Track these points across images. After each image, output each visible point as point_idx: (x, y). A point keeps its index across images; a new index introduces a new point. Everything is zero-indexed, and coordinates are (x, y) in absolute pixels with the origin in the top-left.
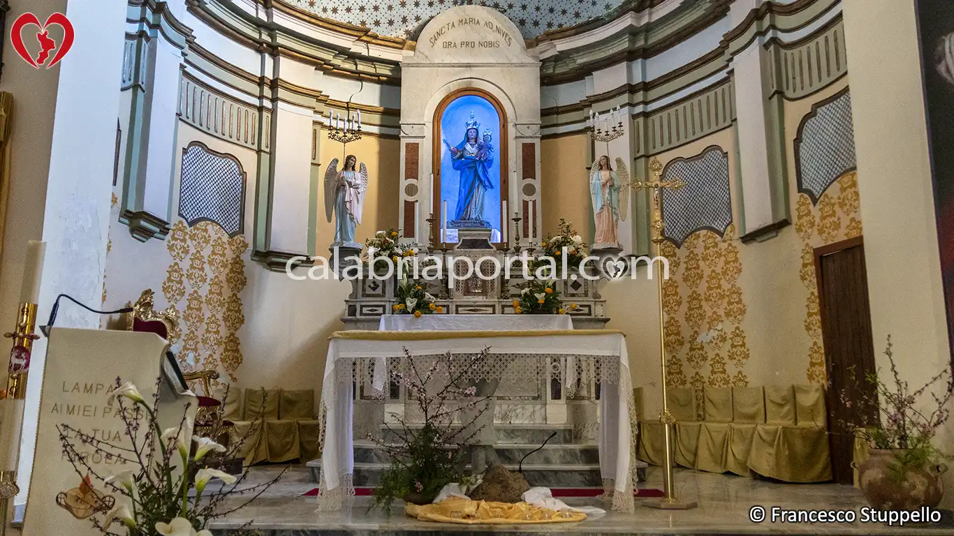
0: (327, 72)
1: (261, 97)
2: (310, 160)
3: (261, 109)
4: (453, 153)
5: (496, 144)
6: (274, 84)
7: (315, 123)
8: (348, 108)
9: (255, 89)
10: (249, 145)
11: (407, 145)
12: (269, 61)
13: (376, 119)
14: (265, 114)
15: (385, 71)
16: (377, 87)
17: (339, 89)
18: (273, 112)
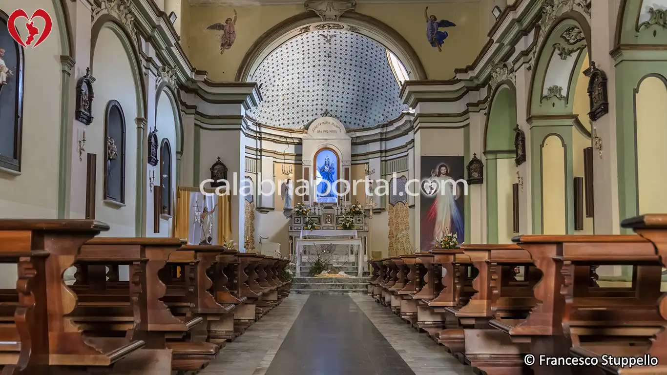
0: (276, 143)
1: (257, 155)
2: (272, 175)
3: (257, 159)
4: (321, 170)
5: (335, 167)
6: (261, 150)
7: (273, 161)
8: (284, 155)
9: (254, 152)
10: (254, 172)
11: (305, 168)
12: (258, 141)
13: (293, 158)
14: (258, 161)
15: (296, 141)
16: (294, 146)
17: (281, 148)
18: (261, 160)
